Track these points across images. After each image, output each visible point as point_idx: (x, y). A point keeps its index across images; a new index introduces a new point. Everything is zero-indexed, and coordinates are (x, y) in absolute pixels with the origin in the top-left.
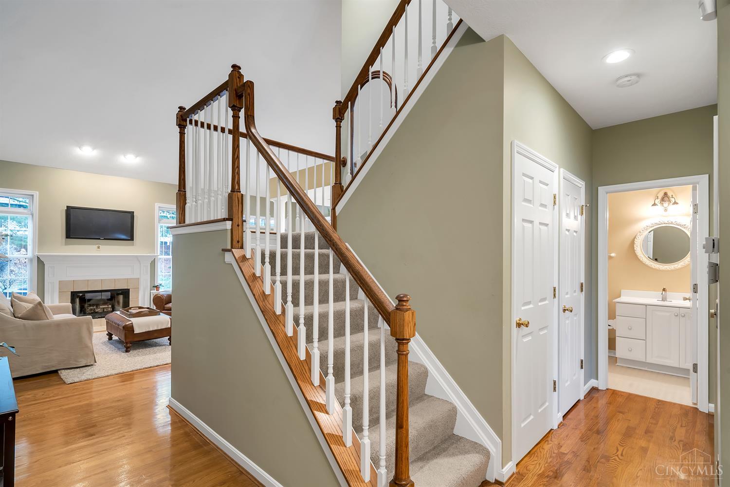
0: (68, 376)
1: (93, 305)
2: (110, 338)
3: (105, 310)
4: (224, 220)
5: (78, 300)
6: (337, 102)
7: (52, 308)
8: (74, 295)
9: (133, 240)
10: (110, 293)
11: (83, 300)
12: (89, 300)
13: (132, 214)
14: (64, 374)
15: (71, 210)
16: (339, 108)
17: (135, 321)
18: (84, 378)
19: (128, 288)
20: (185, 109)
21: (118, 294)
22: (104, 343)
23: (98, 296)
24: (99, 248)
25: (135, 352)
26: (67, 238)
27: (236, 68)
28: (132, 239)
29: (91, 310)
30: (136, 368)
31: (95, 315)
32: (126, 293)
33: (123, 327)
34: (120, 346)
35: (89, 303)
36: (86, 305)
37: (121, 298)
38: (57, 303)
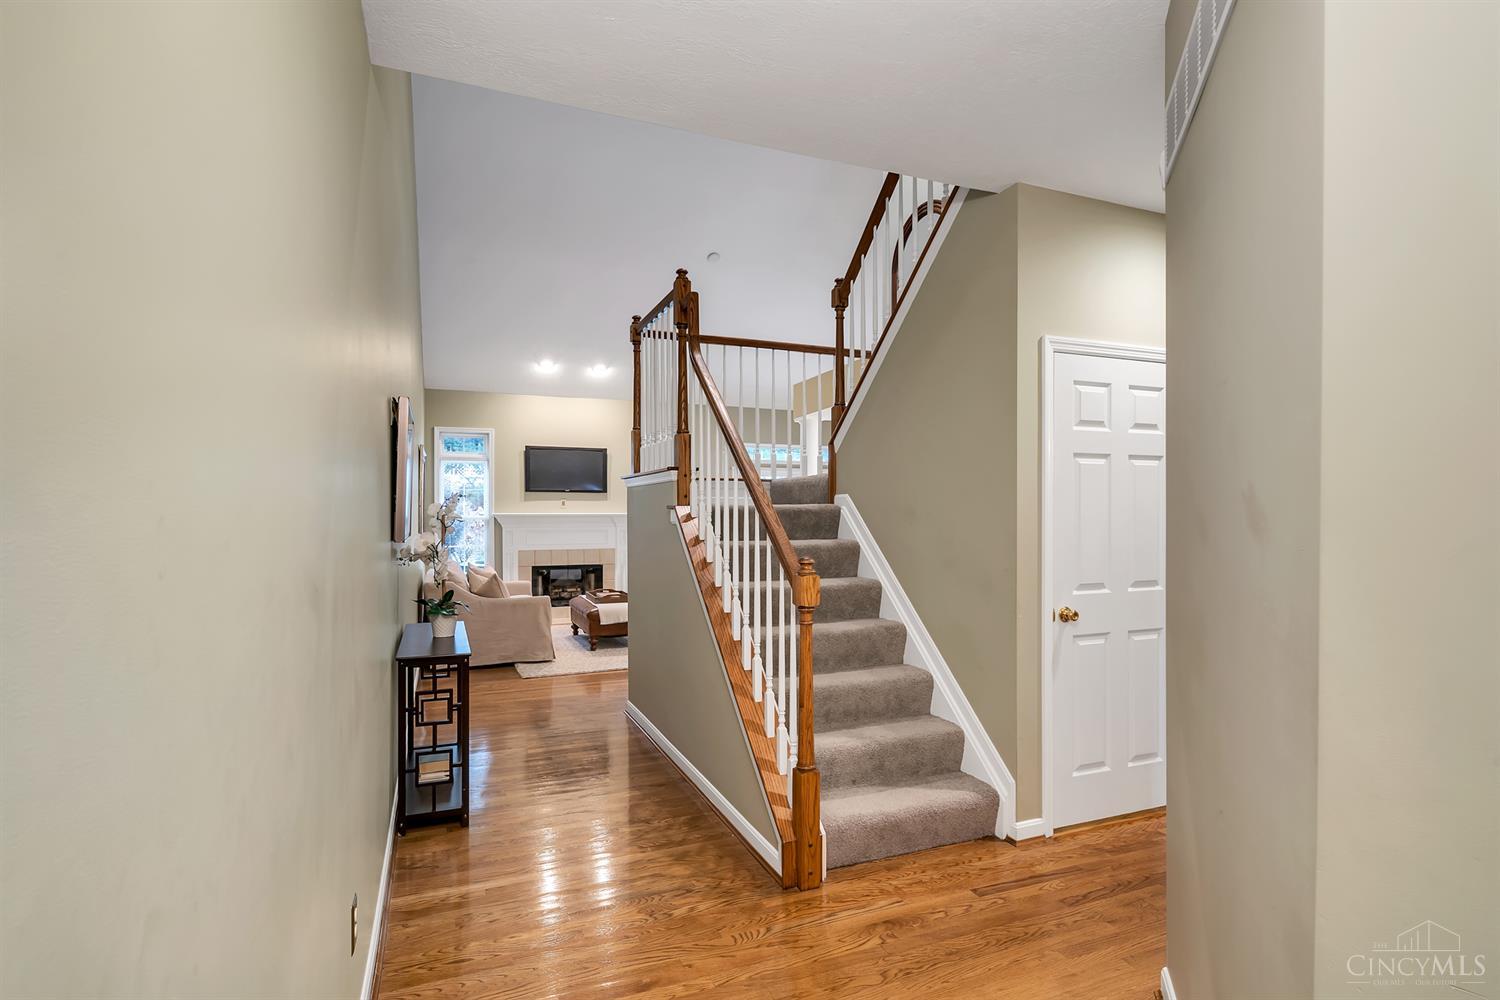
0: (524, 670)
1: (558, 587)
2: (576, 633)
3: (571, 595)
4: (669, 469)
5: (540, 579)
6: (837, 281)
7: (510, 587)
8: (536, 571)
9: (606, 492)
10: (580, 571)
11: (547, 580)
12: (554, 581)
13: (604, 452)
14: (520, 668)
15: (532, 451)
16: (839, 291)
17: (602, 608)
18: (540, 674)
19: (602, 564)
20: (640, 318)
21: (588, 572)
22: (568, 638)
23: (564, 576)
24: (563, 504)
25: (602, 651)
26: (526, 490)
27: (682, 273)
28: (605, 490)
29: (556, 593)
30: (599, 669)
31: (558, 601)
32: (598, 570)
33: (588, 615)
34: (586, 643)
35: (554, 584)
36: (550, 587)
37: (592, 576)
38: (516, 580)
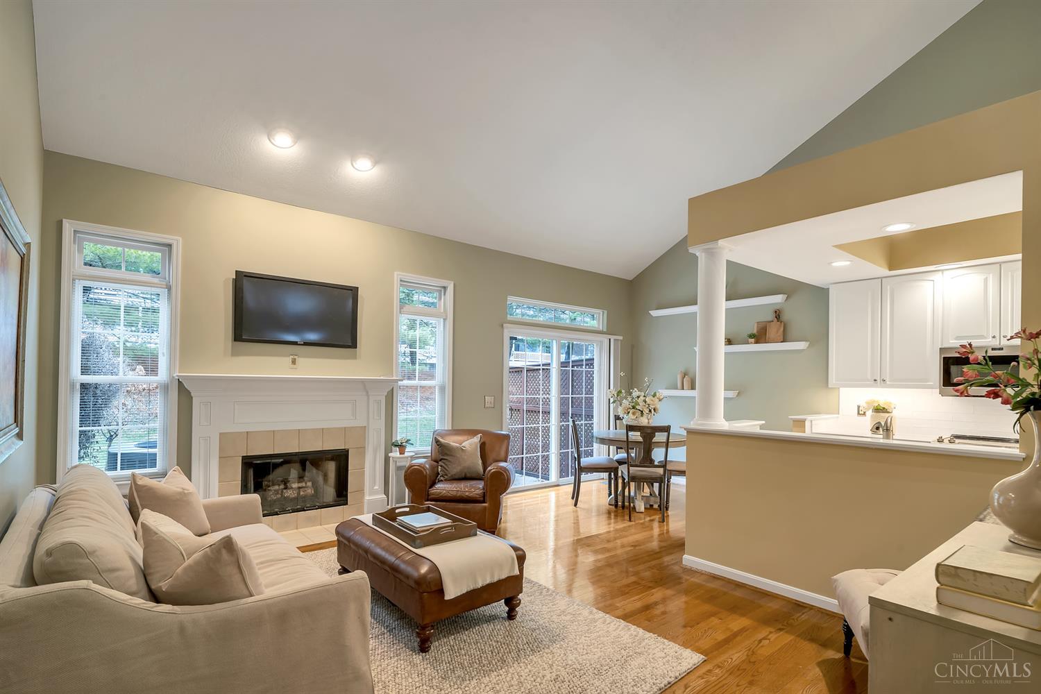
3: (302, 493)
8: (247, 462)
9: (356, 348)
13: (354, 291)
15: (245, 280)
19: (346, 448)
24: (294, 362)
25: (444, 651)
26: (235, 340)
28: (353, 344)
32: (341, 458)
33: (418, 582)
37: (333, 466)
